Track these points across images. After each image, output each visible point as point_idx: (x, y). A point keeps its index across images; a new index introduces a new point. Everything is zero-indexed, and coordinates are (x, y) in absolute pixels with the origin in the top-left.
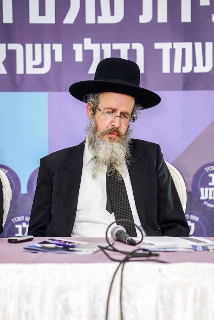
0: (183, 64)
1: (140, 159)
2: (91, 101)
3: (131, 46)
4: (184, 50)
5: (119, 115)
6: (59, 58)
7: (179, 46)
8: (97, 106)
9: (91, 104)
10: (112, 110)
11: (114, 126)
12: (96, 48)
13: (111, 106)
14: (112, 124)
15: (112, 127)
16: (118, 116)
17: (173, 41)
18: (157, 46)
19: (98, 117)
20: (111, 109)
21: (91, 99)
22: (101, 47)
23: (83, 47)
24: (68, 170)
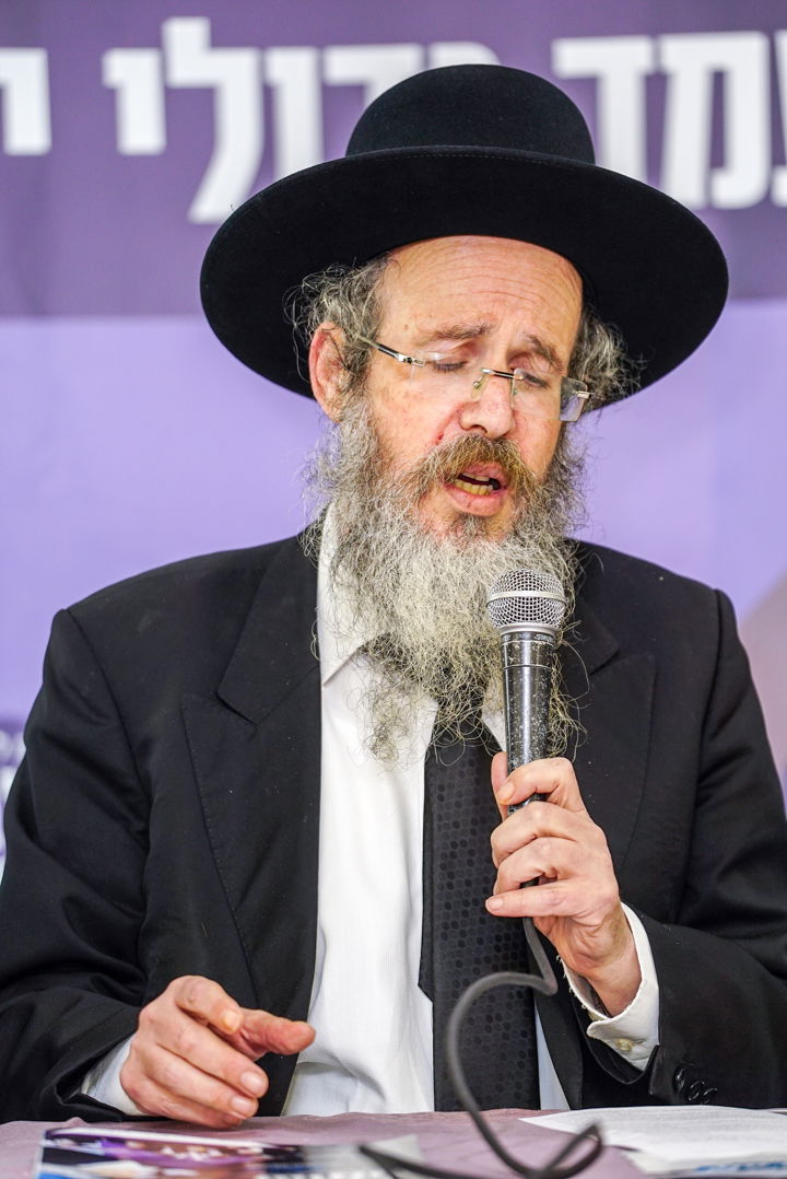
2: (335, 318)
4: (719, 82)
5: (504, 369)
8: (373, 337)
9: (334, 333)
10: (460, 343)
11: (477, 431)
13: (452, 322)
14: (468, 419)
15: (466, 434)
16: (498, 374)
18: (573, 58)
19: (385, 392)
20: (458, 337)
21: (332, 305)
22: (262, 69)
23: (164, 67)
24: (235, 711)
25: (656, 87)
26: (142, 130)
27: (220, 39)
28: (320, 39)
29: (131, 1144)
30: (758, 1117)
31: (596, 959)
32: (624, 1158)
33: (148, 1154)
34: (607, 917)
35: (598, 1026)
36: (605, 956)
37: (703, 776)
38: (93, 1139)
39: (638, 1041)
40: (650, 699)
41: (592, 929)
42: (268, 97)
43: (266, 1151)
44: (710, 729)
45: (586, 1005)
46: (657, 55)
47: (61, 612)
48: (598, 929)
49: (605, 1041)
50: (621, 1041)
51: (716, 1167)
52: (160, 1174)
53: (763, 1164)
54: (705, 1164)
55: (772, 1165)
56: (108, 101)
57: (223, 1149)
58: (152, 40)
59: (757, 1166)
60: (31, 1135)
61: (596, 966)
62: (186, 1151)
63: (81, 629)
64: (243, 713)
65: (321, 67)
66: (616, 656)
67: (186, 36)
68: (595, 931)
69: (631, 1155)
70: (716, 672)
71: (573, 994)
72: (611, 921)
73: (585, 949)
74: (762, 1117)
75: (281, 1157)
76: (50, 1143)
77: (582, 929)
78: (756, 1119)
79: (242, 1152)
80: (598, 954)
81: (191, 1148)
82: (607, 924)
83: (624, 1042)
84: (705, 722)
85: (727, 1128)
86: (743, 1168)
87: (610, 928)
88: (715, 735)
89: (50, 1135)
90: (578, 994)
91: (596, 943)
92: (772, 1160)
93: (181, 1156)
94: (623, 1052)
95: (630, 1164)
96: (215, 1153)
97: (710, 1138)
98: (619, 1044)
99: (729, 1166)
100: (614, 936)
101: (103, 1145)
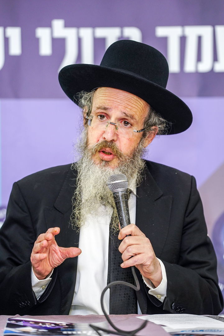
0: (199, 58)
1: (160, 198)
3: (122, 32)
4: (200, 38)
6: (16, 49)
7: (192, 32)
12: (70, 35)
17: (183, 24)
18: (161, 32)
22: (78, 33)
23: (52, 33)
24: (58, 211)
25: (183, 40)
26: (46, 49)
27: (67, 25)
28: (94, 25)
29: (31, 322)
30: (199, 317)
31: (150, 274)
32: (162, 328)
33: (35, 325)
34: (151, 262)
35: (151, 291)
36: (152, 273)
37: (184, 227)
38: (21, 321)
39: (162, 295)
40: (171, 208)
41: (148, 266)
42: (80, 41)
43: (67, 325)
44: (187, 215)
45: (148, 285)
46: (183, 31)
47: (15, 183)
48: (150, 266)
49: (154, 295)
50: (158, 295)
51: (186, 331)
52: (38, 331)
53: (198, 330)
54: (183, 330)
55: (201, 331)
56: (36, 41)
57: (55, 324)
58: (49, 25)
59: (197, 331)
60: (5, 319)
61: (151, 275)
62: (45, 325)
63: (19, 187)
64: (60, 211)
65: (94, 33)
66: (162, 196)
67: (58, 24)
68: (149, 266)
69: (164, 327)
70: (189, 199)
71: (144, 283)
72: (153, 263)
73: (147, 271)
74: (201, 317)
75: (70, 327)
76: (9, 322)
77: (145, 266)
78: (199, 318)
79: (60, 325)
80: (150, 272)
81: (47, 324)
82: (152, 264)
83: (159, 296)
84: (185, 213)
85: (191, 320)
86: (193, 331)
87: (153, 265)
88: (188, 216)
89: (9, 320)
90: (146, 283)
91: (149, 269)
92: (201, 329)
93: (44, 326)
94: (159, 298)
95: (163, 329)
96: (53, 325)
97: (185, 323)
98: (157, 296)
99: (189, 331)
100: (154, 267)
101: (23, 323)
